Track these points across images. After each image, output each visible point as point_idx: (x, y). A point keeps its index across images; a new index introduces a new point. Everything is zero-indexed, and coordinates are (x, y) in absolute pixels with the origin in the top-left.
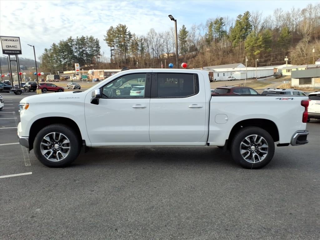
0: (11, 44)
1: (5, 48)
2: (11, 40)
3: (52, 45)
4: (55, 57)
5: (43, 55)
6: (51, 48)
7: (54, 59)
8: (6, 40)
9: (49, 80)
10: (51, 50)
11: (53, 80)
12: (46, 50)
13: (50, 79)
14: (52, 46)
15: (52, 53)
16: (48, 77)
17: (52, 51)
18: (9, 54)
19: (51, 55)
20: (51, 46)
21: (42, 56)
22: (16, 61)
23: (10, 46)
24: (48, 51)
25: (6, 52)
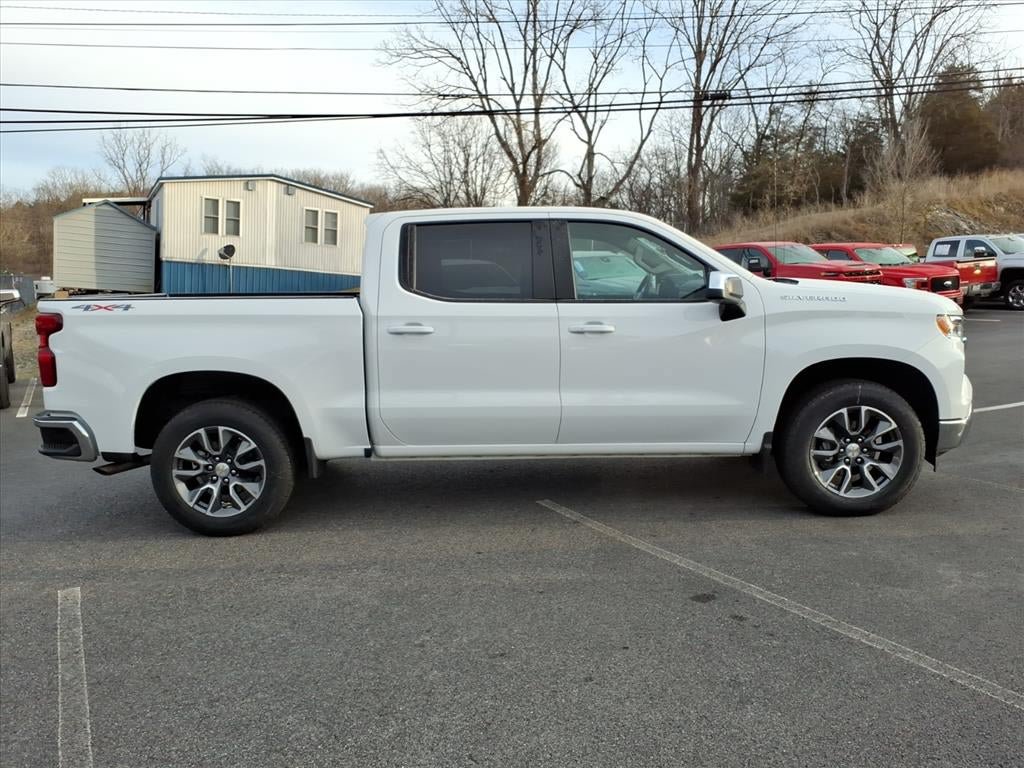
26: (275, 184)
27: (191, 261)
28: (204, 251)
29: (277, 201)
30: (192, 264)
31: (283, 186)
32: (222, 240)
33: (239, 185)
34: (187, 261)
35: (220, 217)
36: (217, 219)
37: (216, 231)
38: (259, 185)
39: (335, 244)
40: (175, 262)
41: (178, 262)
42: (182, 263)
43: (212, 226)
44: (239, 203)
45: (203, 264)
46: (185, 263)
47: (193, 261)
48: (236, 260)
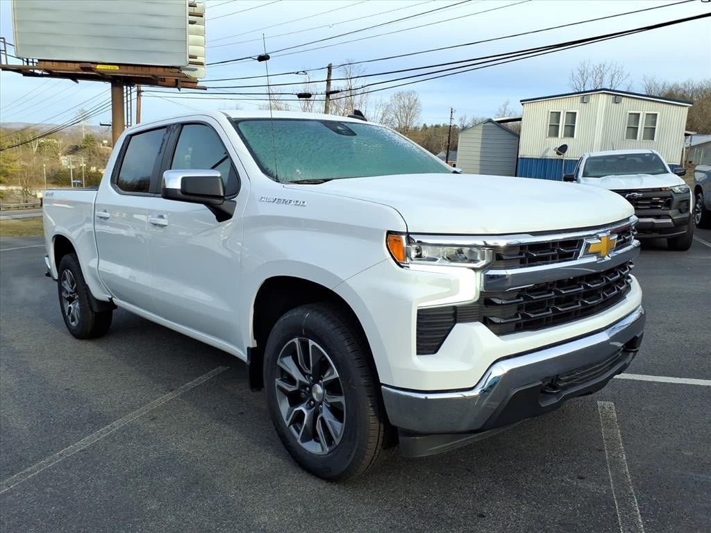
26: (605, 95)
27: (537, 157)
28: (547, 150)
29: (606, 109)
30: (537, 159)
31: (612, 96)
32: (559, 141)
33: (578, 99)
34: (535, 157)
35: (560, 125)
36: (558, 126)
37: (556, 135)
38: (593, 98)
39: (653, 139)
40: (526, 158)
41: (528, 159)
42: (531, 158)
43: (554, 131)
44: (575, 113)
45: (545, 159)
46: (533, 159)
47: (539, 157)
48: (569, 155)
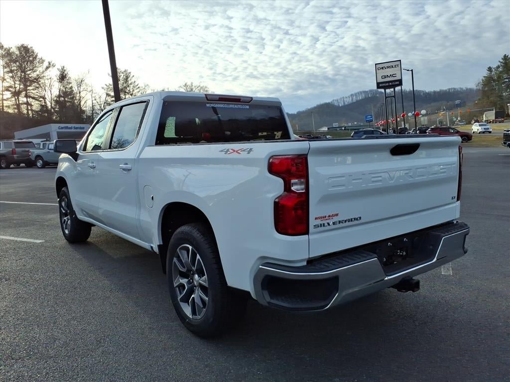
0: (388, 72)
1: (380, 80)
2: (388, 67)
3: (502, 59)
4: (506, 78)
5: (484, 78)
6: (499, 64)
7: (504, 83)
8: (382, 68)
9: (487, 121)
10: (498, 67)
11: (493, 120)
12: (490, 69)
13: (489, 119)
14: (502, 61)
15: (501, 72)
16: (485, 116)
17: (500, 69)
18: (385, 88)
19: (499, 77)
20: (500, 62)
21: (483, 80)
22: (394, 97)
23: (387, 76)
24: (494, 70)
25: (381, 85)
